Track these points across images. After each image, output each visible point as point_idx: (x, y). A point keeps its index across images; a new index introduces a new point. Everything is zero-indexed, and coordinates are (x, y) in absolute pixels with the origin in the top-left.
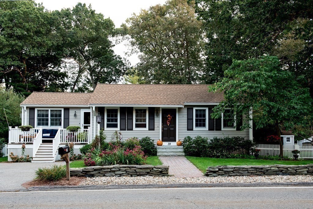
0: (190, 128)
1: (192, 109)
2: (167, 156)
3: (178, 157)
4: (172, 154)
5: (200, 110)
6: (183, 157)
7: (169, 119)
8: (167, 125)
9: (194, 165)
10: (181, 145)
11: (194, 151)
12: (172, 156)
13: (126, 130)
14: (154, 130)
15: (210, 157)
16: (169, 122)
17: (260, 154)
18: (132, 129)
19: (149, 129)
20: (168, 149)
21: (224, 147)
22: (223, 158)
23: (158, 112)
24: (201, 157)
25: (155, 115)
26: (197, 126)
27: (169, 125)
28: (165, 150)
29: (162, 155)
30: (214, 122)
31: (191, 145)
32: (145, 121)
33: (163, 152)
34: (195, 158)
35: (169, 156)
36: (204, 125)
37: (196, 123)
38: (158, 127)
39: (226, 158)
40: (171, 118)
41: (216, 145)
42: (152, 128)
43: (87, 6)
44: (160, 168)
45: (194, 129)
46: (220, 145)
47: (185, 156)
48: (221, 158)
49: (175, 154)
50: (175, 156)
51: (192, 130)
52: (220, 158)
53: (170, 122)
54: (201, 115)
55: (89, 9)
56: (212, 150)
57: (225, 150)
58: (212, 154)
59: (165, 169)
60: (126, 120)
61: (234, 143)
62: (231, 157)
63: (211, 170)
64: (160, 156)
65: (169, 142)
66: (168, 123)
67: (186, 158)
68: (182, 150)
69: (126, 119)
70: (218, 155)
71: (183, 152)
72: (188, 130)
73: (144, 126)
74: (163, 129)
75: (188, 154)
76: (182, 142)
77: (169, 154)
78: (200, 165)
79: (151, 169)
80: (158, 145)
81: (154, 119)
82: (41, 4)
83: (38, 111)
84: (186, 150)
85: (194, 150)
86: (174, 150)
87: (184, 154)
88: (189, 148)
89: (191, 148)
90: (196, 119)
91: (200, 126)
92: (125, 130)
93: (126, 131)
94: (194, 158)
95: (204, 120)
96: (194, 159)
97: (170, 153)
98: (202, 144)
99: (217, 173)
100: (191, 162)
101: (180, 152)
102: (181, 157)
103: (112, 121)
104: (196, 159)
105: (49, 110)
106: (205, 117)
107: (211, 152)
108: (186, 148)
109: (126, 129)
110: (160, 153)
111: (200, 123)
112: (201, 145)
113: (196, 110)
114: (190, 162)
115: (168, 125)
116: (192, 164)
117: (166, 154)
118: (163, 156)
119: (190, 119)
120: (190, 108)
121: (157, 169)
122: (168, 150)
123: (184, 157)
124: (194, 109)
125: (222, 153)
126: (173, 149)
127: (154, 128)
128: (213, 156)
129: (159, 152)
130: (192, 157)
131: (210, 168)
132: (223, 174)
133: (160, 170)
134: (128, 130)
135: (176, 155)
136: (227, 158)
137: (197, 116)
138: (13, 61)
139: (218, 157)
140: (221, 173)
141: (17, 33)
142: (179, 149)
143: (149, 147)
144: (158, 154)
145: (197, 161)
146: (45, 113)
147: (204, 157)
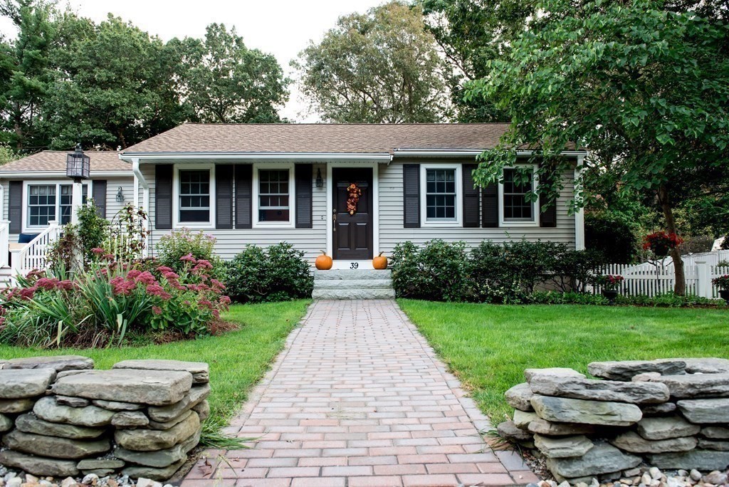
0: (411, 222)
1: (418, 167)
2: (341, 299)
3: (376, 301)
4: (356, 292)
5: (440, 172)
6: (388, 301)
7: (352, 197)
8: (349, 212)
9: (422, 332)
10: (384, 266)
11: (422, 285)
12: (357, 298)
13: (234, 227)
14: (310, 226)
15: (471, 299)
16: (352, 204)
17: (619, 289)
18: (249, 226)
19: (298, 226)
20: (346, 277)
21: (514, 269)
22: (513, 303)
23: (323, 176)
24: (445, 301)
25: (314, 185)
26: (430, 214)
27: (355, 212)
28: (336, 282)
29: (326, 297)
30: (479, 204)
31: (414, 264)
32: (286, 204)
33: (331, 288)
34: (425, 303)
35: (348, 298)
36: (451, 214)
37: (428, 208)
38: (323, 218)
39: (520, 304)
40: (357, 193)
41: (490, 263)
42: (305, 220)
43: (228, 30)
44: (91, 402)
45: (423, 224)
46: (502, 264)
47: (396, 297)
48: (507, 302)
49: (365, 293)
50: (366, 299)
51: (418, 225)
52: (502, 304)
53: (356, 204)
54: (441, 184)
55: (232, 36)
56: (476, 281)
57: (517, 279)
58: (477, 292)
59: (144, 408)
60: (234, 200)
61: (544, 258)
62: (536, 301)
63: (574, 412)
64: (319, 298)
65: (354, 262)
66: (350, 206)
67: (396, 306)
68: (389, 282)
69: (234, 196)
70: (497, 293)
71: (389, 287)
72: (406, 225)
73: (283, 216)
74: (335, 224)
75: (405, 293)
76: (389, 261)
77: (349, 293)
78: (446, 334)
79: (18, 406)
80: (319, 267)
81: (311, 198)
82: (155, 37)
83: (32, 187)
84: (400, 280)
85: (422, 281)
86: (364, 281)
87: (392, 293)
88: (408, 274)
89: (412, 273)
90: (428, 196)
91: (440, 214)
92: (230, 227)
93: (234, 231)
94: (421, 305)
95: (451, 200)
96: (422, 308)
97: (352, 291)
98: (448, 261)
99: (632, 442)
100: (412, 320)
101: (382, 286)
102: (382, 301)
103: (195, 202)
104: (430, 307)
105: (58, 184)
106: (454, 192)
107: (476, 287)
108: (400, 274)
109: (234, 223)
110: (319, 291)
111: (441, 208)
112: (445, 264)
113: (429, 172)
114: (406, 318)
115: (352, 213)
116: (413, 326)
117: (339, 293)
118: (328, 299)
119: (410, 196)
120: (410, 165)
121: (64, 412)
122: (346, 282)
123: (393, 301)
124: (423, 168)
125: (510, 287)
126: (363, 278)
127: (311, 221)
128: (483, 299)
129: (319, 288)
130: (415, 301)
131: (564, 402)
132: (682, 454)
133: (91, 416)
134: (239, 227)
135: (368, 296)
136: (526, 302)
137: (430, 187)
138: (93, 128)
139: (497, 300)
140: (665, 445)
141: (99, 76)
142: (380, 277)
143: (285, 272)
144: (314, 294)
145: (431, 316)
146: (47, 193)
147: (453, 300)
